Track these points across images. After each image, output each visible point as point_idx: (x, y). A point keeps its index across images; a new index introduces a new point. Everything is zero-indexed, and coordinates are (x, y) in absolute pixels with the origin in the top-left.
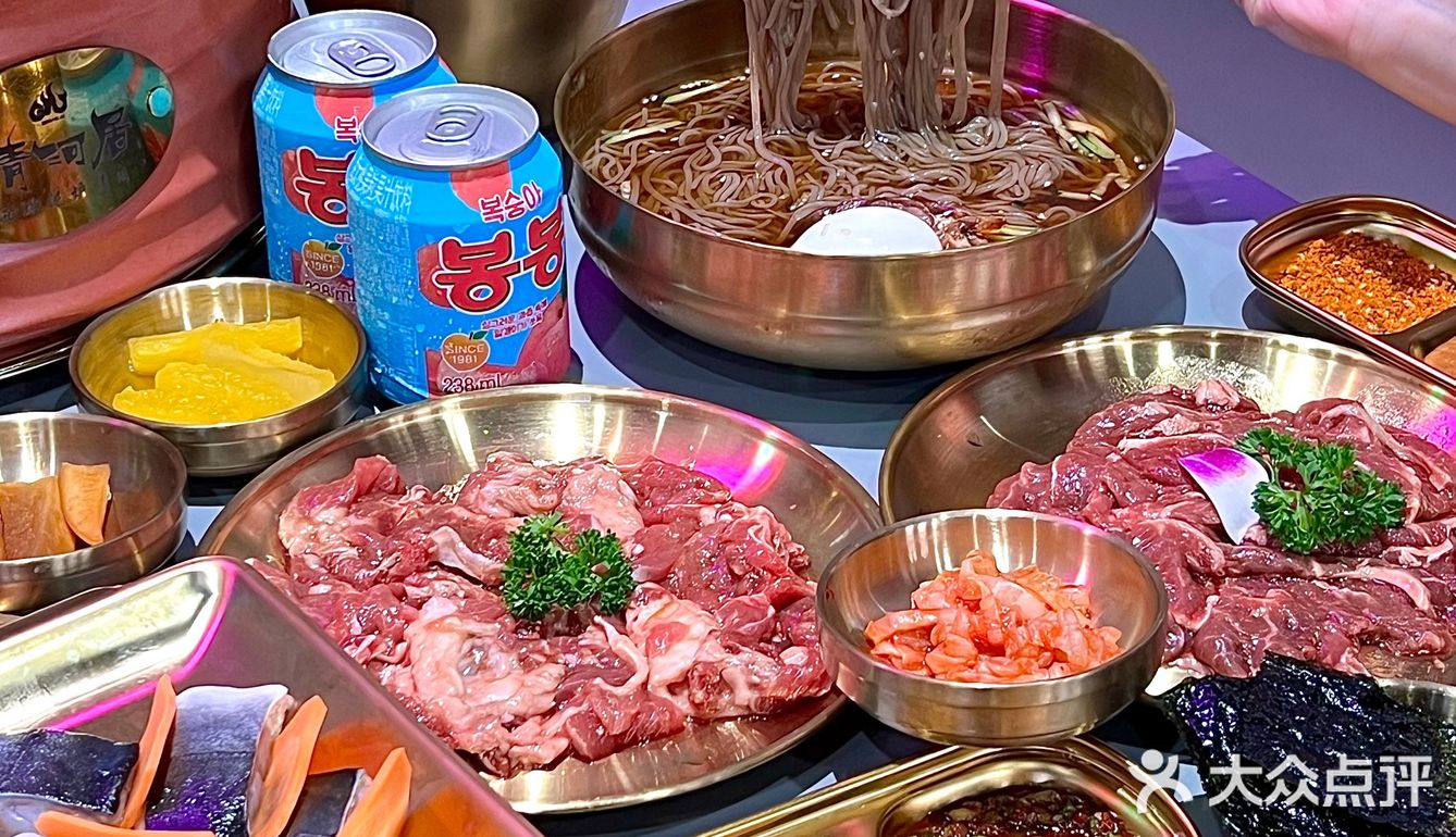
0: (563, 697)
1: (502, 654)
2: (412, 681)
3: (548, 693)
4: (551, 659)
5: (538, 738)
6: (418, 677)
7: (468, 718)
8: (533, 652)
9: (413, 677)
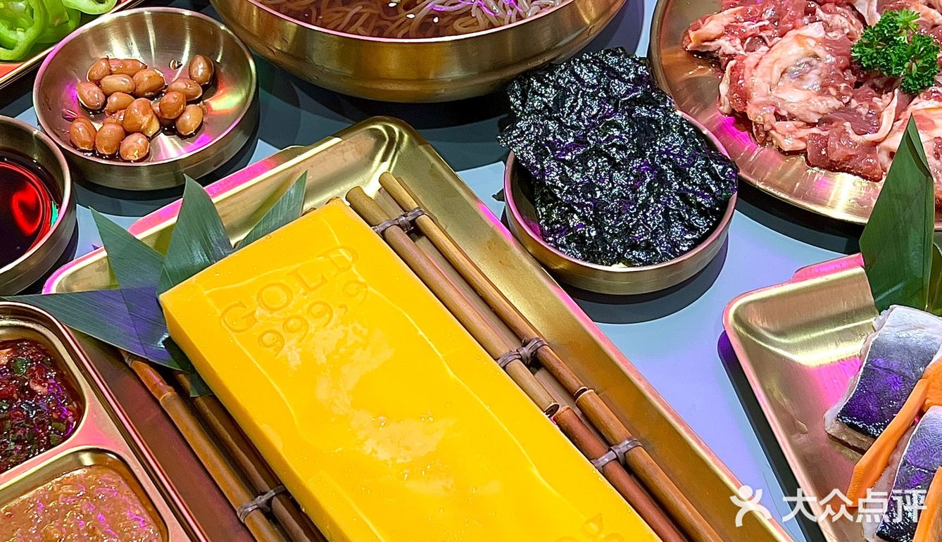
0: (825, 121)
1: (817, 77)
2: (758, 61)
3: (818, 113)
4: (839, 96)
5: (787, 134)
6: (764, 60)
7: (762, 99)
8: (833, 86)
9: (761, 59)
